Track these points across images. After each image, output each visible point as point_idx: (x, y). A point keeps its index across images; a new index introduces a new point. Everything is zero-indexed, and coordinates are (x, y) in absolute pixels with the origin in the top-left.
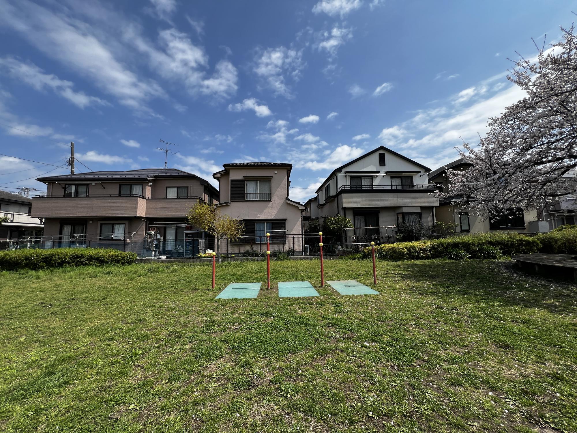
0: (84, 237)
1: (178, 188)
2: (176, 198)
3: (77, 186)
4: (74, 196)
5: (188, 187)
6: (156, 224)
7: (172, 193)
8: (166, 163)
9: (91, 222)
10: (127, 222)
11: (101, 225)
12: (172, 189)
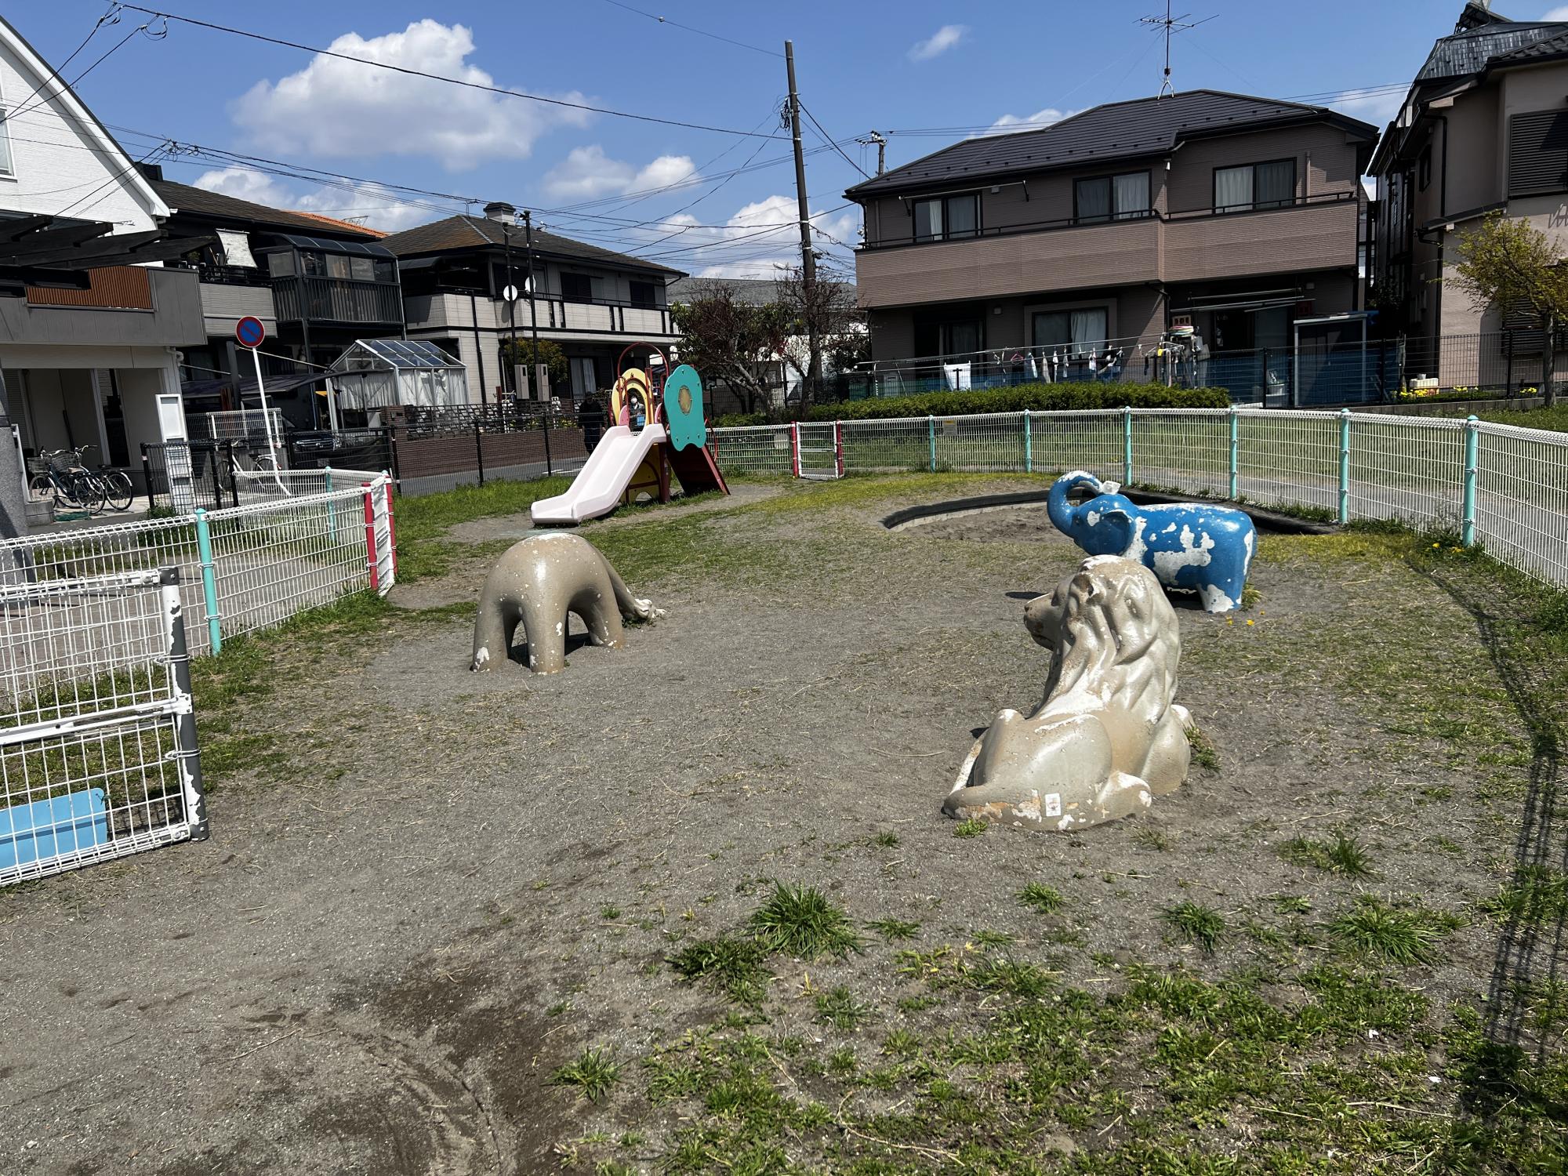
0: (981, 358)
1: (1255, 165)
2: (1250, 207)
3: (945, 200)
4: (940, 238)
5: (1294, 160)
6: (1191, 304)
7: (1234, 187)
8: (1167, 72)
9: (998, 311)
10: (1111, 304)
11: (1034, 316)
12: (1231, 172)
